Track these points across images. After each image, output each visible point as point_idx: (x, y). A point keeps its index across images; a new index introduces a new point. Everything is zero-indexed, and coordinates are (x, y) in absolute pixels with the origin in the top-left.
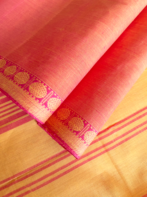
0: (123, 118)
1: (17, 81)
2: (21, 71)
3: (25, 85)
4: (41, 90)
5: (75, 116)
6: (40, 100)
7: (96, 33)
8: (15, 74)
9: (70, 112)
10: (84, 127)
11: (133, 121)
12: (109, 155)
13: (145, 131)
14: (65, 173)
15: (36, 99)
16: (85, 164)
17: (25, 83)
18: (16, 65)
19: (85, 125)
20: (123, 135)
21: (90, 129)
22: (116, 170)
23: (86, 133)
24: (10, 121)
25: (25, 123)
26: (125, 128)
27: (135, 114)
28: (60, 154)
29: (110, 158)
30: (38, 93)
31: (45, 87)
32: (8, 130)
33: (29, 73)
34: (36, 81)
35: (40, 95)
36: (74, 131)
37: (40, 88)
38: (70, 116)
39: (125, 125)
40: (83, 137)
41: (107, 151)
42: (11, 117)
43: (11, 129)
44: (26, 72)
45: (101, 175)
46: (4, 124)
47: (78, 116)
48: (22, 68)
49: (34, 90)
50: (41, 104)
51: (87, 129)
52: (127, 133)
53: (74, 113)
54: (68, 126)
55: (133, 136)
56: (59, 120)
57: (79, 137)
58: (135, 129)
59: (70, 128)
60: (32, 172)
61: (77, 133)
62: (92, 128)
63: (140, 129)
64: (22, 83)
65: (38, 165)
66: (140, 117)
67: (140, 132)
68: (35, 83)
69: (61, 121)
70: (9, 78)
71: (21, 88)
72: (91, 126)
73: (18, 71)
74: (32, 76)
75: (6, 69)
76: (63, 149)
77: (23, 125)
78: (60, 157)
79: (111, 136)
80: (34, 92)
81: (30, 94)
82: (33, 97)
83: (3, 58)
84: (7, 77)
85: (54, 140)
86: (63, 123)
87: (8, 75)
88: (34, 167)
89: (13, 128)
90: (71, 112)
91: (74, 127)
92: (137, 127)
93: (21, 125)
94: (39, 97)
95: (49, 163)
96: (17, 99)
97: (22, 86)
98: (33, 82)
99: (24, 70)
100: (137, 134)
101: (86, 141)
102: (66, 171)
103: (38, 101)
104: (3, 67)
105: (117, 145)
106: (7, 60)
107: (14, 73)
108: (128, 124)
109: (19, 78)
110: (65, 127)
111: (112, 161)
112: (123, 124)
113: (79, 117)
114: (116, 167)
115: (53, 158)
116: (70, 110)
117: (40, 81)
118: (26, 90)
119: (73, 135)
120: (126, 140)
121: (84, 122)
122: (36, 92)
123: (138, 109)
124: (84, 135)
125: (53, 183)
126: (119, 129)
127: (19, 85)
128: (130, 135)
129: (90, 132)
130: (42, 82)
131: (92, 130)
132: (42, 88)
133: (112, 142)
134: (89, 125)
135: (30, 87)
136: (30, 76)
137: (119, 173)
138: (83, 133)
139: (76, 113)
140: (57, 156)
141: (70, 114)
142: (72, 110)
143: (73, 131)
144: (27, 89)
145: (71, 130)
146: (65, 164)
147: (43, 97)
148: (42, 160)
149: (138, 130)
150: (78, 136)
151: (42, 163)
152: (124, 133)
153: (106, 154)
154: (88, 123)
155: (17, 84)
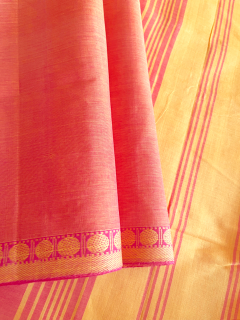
0: (171, 191)
1: (68, 254)
2: (59, 240)
3: (82, 251)
4: (102, 241)
5: (141, 231)
6: (108, 250)
7: (96, 137)
8: (56, 248)
9: (132, 232)
10: (158, 234)
11: (181, 186)
12: (187, 234)
13: (195, 187)
14: (169, 285)
15: (105, 253)
16: (178, 260)
17: (79, 248)
18: (44, 239)
19: (157, 231)
20: (184, 206)
21: (164, 231)
22: (201, 240)
23: (164, 237)
24: (79, 295)
25: (95, 281)
26: (180, 198)
27: (177, 178)
28: (151, 273)
29: (190, 235)
30: (102, 246)
31: (101, 234)
32: (86, 304)
33: (71, 235)
34: (88, 237)
35: (105, 246)
36: (153, 246)
37: (99, 240)
38: (136, 234)
39: (178, 196)
40: (165, 244)
41: (183, 232)
42: (75, 290)
43: (87, 301)
44: (66, 236)
45: (196, 256)
46: (76, 304)
47: (144, 229)
48: (56, 236)
49: (96, 247)
50: (112, 252)
51: (162, 233)
52: (185, 201)
53: (137, 229)
54: (144, 246)
55: (191, 200)
56: (129, 247)
57: (162, 246)
58: (187, 192)
59: (147, 246)
60: (144, 313)
61: (157, 244)
62: (164, 228)
63: (191, 188)
64: (76, 252)
65: (142, 303)
66: (183, 177)
67: (193, 191)
68: (89, 240)
69: (132, 247)
70: (54, 258)
71: (80, 256)
72: (162, 227)
73: (56, 244)
74: (78, 235)
75: (36, 252)
76: (149, 268)
77: (95, 285)
78: (154, 277)
79: (176, 217)
80: (97, 249)
81: (95, 255)
82: (100, 254)
83: (16, 243)
84: (49, 260)
85: (135, 268)
86: (135, 247)
87: (48, 256)
88: (141, 308)
89: (88, 298)
90: (132, 230)
91: (150, 242)
92: (188, 189)
93: (93, 287)
94: (105, 249)
95: (150, 292)
96: (88, 272)
97: (79, 253)
98: (86, 240)
99: (61, 236)
100: (192, 194)
101: (169, 243)
102: (169, 282)
103: (108, 253)
104: (30, 253)
105: (186, 219)
106: (24, 242)
107: (53, 248)
108: (179, 192)
109: (66, 249)
110: (142, 249)
111: (194, 236)
112: (175, 196)
113: (146, 229)
114: (200, 238)
115: (148, 283)
116: (131, 229)
117: (93, 234)
118: (88, 255)
119: (156, 249)
120: (189, 208)
121: (154, 229)
122: (99, 247)
123: (175, 171)
124: (163, 241)
125: (168, 303)
126: (176, 204)
127: (75, 256)
128: (188, 201)
129: (166, 232)
130: (95, 233)
131: (165, 230)
132: (100, 238)
133: (181, 221)
134: (160, 228)
135: (89, 248)
136: (75, 236)
137: (205, 240)
138: (162, 239)
139: (139, 228)
140: (150, 278)
141: (134, 233)
142: (132, 228)
143: (151, 246)
144: (88, 252)
145: (150, 247)
146: (163, 278)
147: (108, 245)
148: (142, 295)
149: (190, 191)
150: (160, 246)
151: (144, 298)
152: (182, 203)
153: (184, 235)
154: (158, 227)
155: (70, 257)
